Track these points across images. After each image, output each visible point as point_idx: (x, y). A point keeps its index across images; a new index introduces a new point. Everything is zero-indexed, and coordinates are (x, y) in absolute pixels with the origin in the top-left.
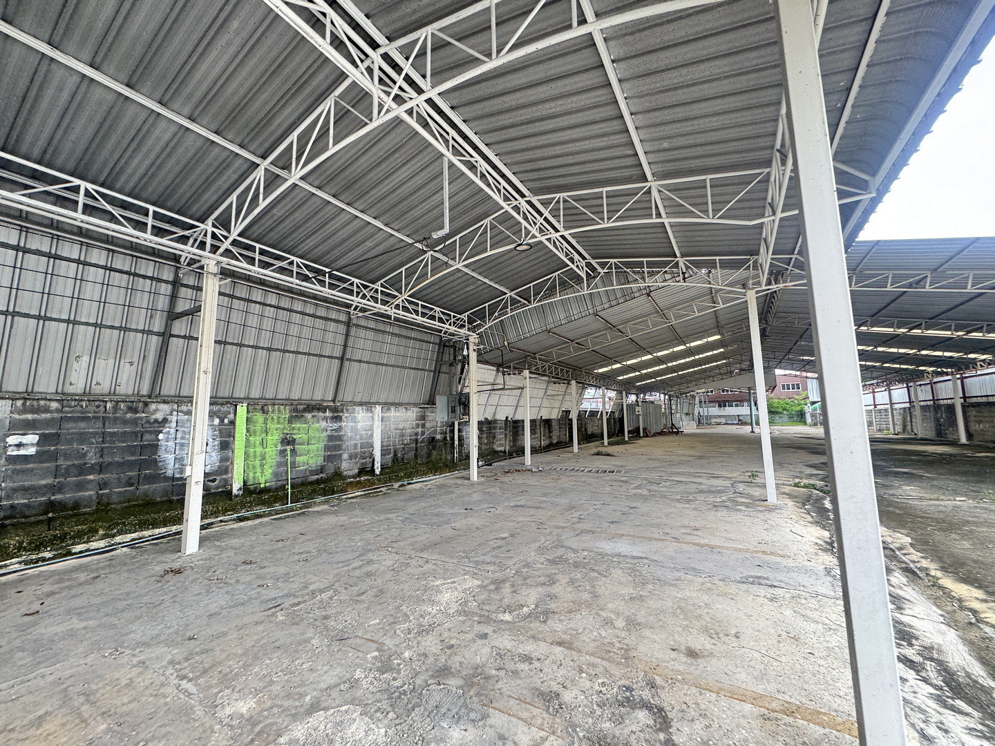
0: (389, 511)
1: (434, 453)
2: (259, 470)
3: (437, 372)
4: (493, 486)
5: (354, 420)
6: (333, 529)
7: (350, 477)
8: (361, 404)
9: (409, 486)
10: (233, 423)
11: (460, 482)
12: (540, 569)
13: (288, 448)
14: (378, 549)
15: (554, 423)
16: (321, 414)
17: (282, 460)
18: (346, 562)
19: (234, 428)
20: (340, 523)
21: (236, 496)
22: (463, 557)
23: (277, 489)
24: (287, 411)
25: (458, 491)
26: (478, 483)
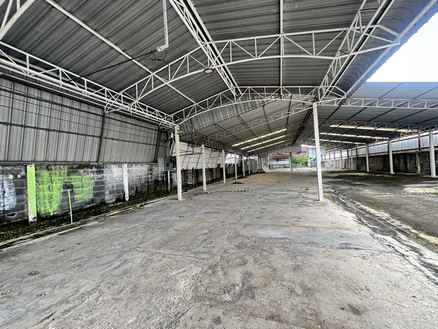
0: (136, 221)
1: (158, 187)
2: (48, 205)
3: (158, 146)
4: (190, 202)
5: (111, 172)
6: (100, 238)
7: (111, 204)
8: (115, 163)
9: (145, 206)
10: (25, 177)
11: (173, 201)
12: (234, 253)
13: (69, 190)
14: (130, 251)
15: (214, 170)
16: (90, 170)
17: (65, 198)
18: (109, 263)
19: (26, 180)
20: (105, 233)
21: (32, 223)
22: (186, 250)
23: (63, 215)
24: (66, 169)
25: (173, 206)
26: (183, 202)
